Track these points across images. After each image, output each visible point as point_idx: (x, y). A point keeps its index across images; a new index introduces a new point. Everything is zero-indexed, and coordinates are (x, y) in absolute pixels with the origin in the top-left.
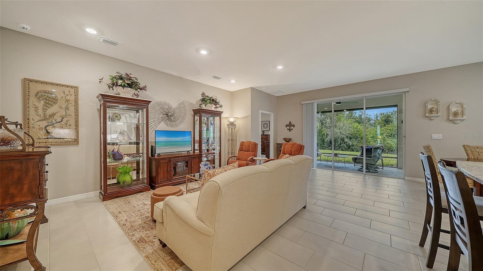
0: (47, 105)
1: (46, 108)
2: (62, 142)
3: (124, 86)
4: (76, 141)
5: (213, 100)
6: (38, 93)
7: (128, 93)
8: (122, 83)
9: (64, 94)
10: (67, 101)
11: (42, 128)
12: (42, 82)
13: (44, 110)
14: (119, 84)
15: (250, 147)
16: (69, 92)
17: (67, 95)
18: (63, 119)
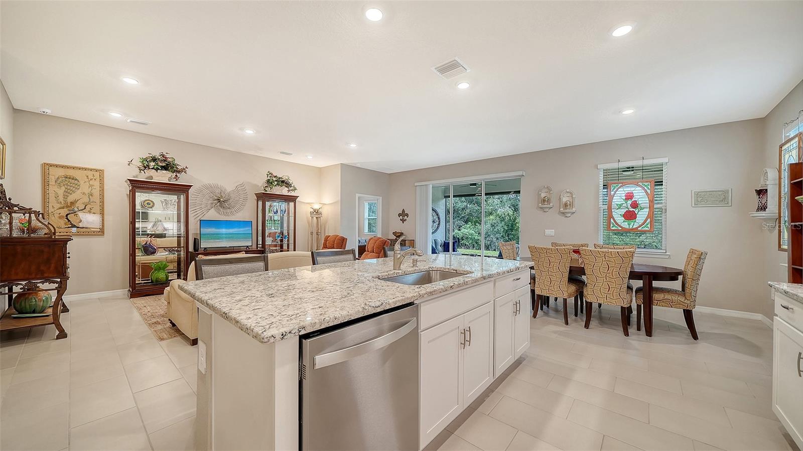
0: (69, 191)
1: (67, 194)
2: (87, 232)
3: (157, 169)
4: (101, 232)
5: (283, 182)
6: (58, 178)
7: (163, 177)
8: (155, 165)
9: (88, 178)
10: (91, 186)
11: (63, 217)
12: (63, 167)
13: (65, 197)
14: (151, 167)
15: (335, 242)
16: (93, 176)
17: (91, 179)
18: (86, 206)
